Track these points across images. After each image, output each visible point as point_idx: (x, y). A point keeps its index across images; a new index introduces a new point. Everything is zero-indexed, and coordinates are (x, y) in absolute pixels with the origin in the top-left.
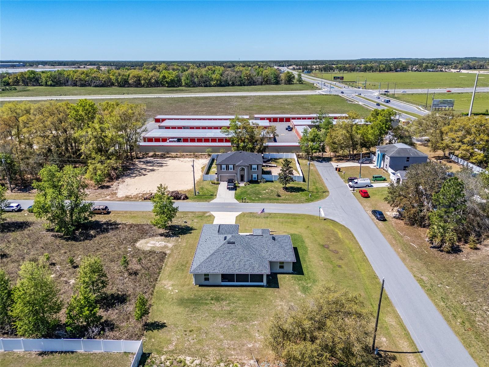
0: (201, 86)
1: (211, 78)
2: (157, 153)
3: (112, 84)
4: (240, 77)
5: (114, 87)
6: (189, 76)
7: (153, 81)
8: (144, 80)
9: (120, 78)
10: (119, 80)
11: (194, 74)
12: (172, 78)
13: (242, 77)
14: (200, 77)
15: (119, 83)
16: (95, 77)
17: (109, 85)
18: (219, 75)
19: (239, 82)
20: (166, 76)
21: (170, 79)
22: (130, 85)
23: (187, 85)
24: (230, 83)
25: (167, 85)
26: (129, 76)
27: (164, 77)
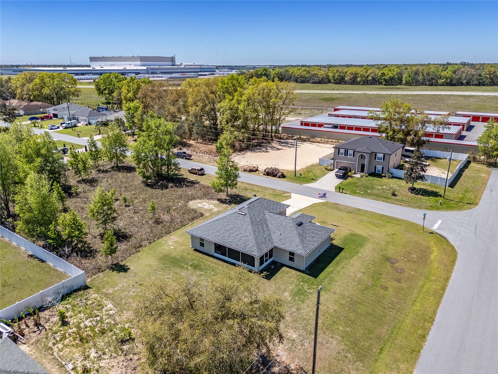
0: (426, 85)
1: (439, 75)
2: (302, 137)
3: (329, 82)
4: (480, 75)
5: (329, 84)
6: (412, 73)
7: (370, 78)
8: (361, 77)
9: (337, 74)
10: (336, 77)
11: (420, 71)
12: (392, 75)
13: (482, 74)
14: (427, 74)
15: (335, 80)
16: (315, 74)
17: (326, 82)
18: (450, 72)
19: (477, 80)
20: (386, 73)
21: (389, 76)
22: (346, 83)
23: (408, 84)
24: (464, 82)
25: (384, 83)
26: (346, 73)
27: (383, 74)
